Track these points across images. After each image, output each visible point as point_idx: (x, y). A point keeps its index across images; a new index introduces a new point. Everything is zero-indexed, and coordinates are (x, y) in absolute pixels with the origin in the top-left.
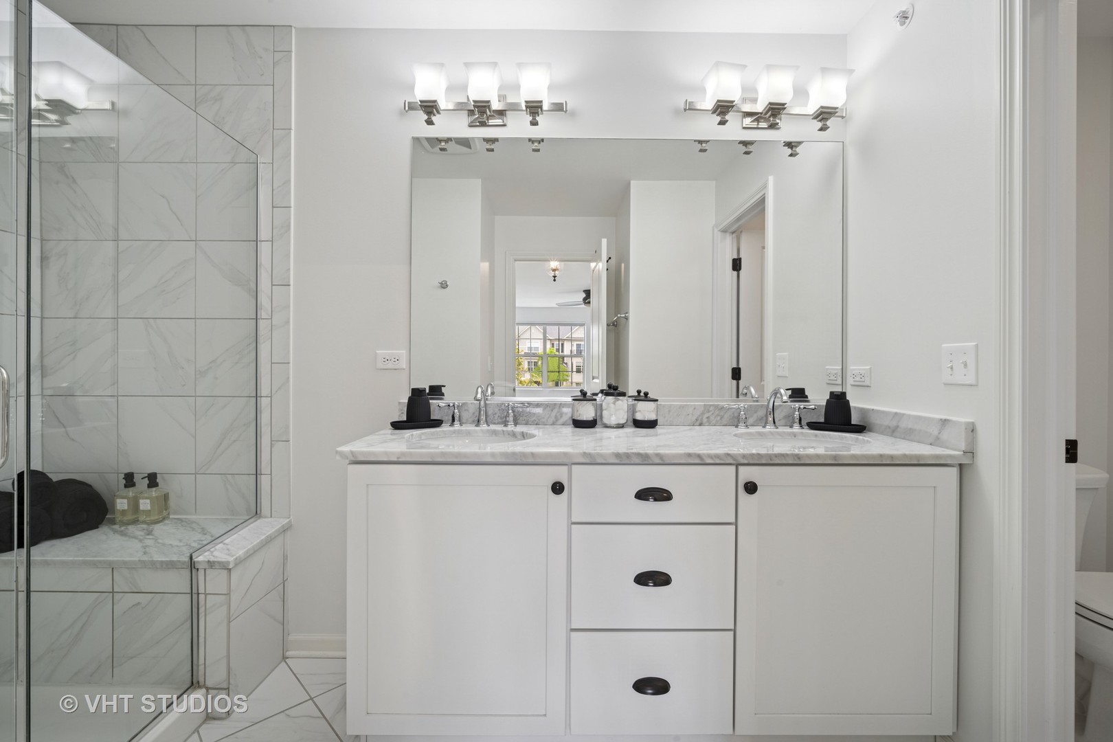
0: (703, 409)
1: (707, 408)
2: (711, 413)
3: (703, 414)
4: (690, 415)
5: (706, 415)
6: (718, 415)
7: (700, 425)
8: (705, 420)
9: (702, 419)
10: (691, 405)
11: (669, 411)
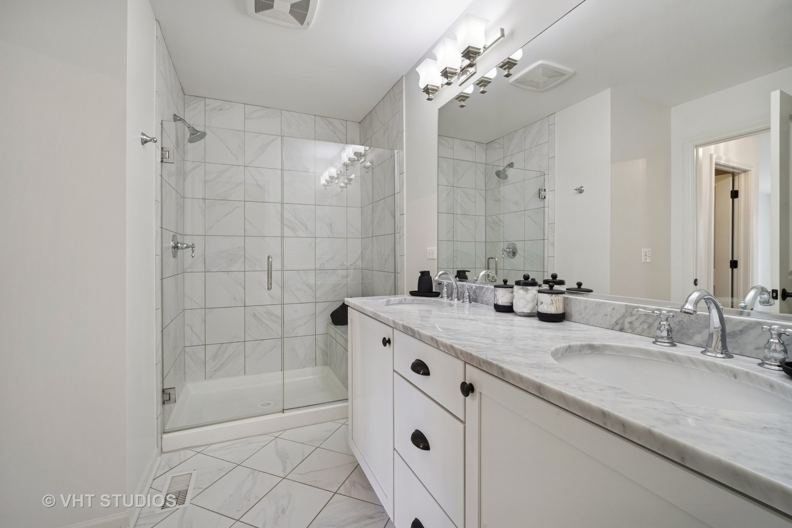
0: (623, 310)
1: (629, 311)
2: (634, 318)
3: (624, 317)
4: (609, 317)
5: (628, 319)
6: (644, 322)
7: (621, 330)
8: (627, 326)
9: (623, 323)
10: (610, 305)
11: (585, 308)
